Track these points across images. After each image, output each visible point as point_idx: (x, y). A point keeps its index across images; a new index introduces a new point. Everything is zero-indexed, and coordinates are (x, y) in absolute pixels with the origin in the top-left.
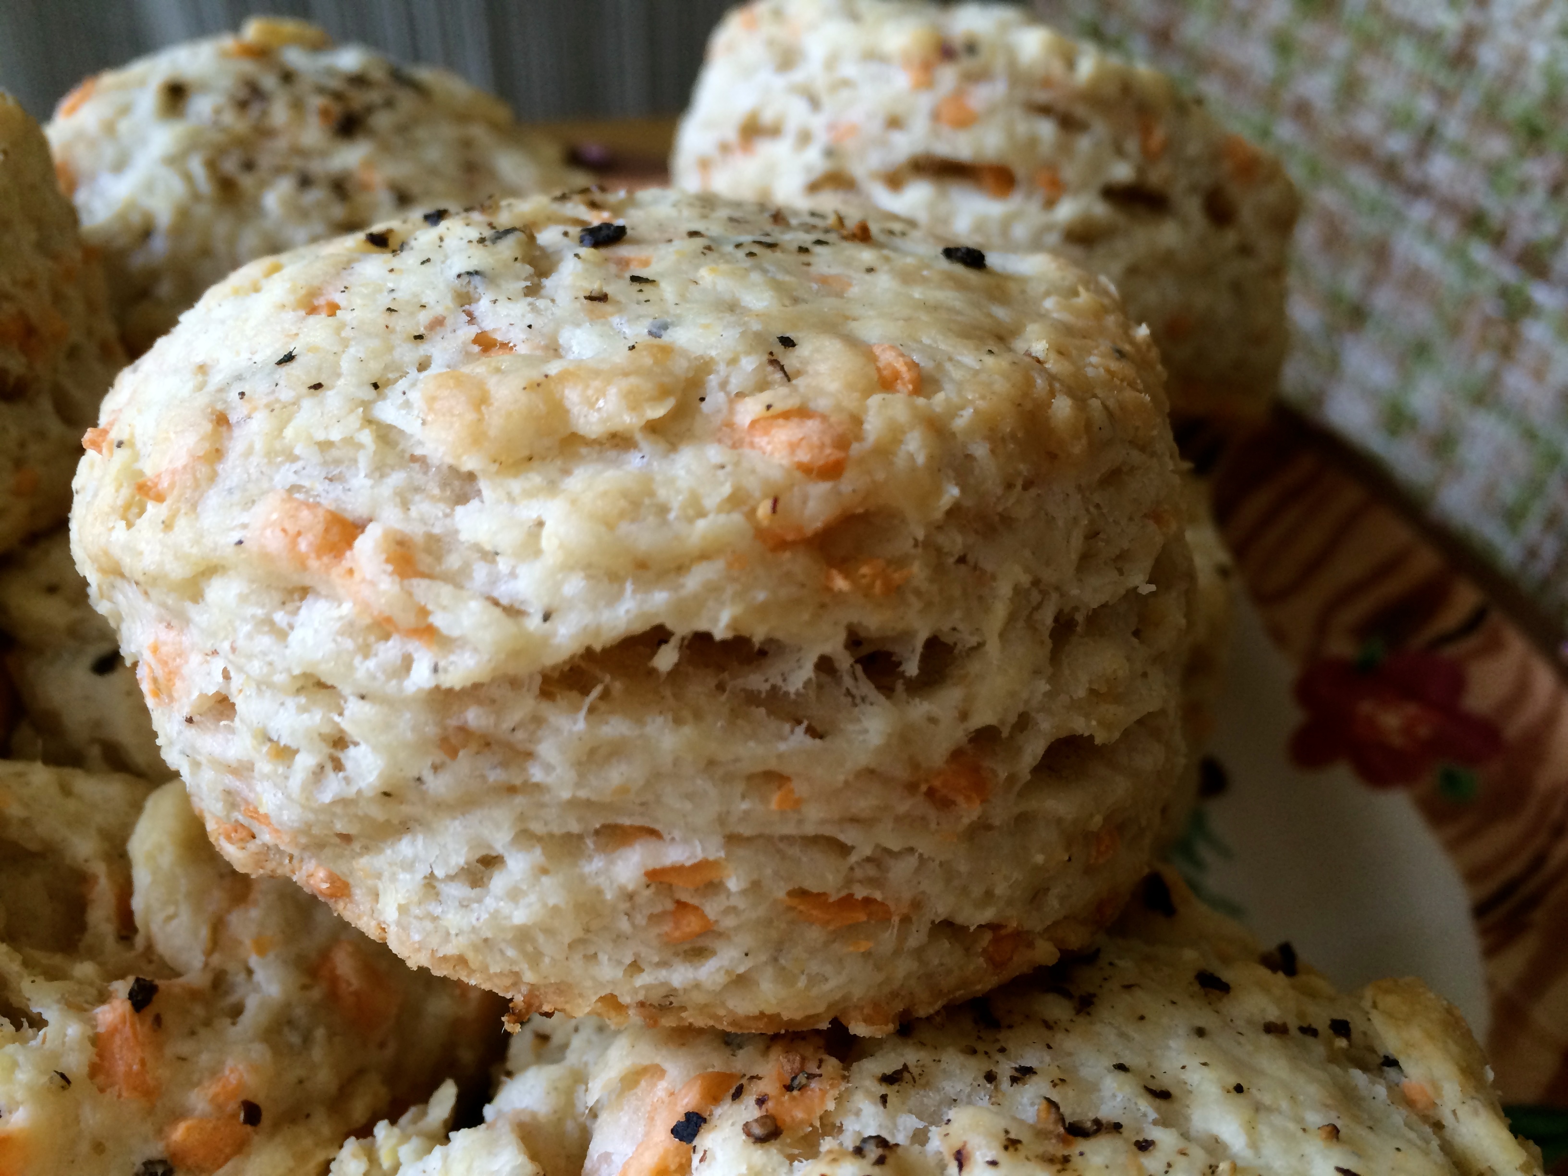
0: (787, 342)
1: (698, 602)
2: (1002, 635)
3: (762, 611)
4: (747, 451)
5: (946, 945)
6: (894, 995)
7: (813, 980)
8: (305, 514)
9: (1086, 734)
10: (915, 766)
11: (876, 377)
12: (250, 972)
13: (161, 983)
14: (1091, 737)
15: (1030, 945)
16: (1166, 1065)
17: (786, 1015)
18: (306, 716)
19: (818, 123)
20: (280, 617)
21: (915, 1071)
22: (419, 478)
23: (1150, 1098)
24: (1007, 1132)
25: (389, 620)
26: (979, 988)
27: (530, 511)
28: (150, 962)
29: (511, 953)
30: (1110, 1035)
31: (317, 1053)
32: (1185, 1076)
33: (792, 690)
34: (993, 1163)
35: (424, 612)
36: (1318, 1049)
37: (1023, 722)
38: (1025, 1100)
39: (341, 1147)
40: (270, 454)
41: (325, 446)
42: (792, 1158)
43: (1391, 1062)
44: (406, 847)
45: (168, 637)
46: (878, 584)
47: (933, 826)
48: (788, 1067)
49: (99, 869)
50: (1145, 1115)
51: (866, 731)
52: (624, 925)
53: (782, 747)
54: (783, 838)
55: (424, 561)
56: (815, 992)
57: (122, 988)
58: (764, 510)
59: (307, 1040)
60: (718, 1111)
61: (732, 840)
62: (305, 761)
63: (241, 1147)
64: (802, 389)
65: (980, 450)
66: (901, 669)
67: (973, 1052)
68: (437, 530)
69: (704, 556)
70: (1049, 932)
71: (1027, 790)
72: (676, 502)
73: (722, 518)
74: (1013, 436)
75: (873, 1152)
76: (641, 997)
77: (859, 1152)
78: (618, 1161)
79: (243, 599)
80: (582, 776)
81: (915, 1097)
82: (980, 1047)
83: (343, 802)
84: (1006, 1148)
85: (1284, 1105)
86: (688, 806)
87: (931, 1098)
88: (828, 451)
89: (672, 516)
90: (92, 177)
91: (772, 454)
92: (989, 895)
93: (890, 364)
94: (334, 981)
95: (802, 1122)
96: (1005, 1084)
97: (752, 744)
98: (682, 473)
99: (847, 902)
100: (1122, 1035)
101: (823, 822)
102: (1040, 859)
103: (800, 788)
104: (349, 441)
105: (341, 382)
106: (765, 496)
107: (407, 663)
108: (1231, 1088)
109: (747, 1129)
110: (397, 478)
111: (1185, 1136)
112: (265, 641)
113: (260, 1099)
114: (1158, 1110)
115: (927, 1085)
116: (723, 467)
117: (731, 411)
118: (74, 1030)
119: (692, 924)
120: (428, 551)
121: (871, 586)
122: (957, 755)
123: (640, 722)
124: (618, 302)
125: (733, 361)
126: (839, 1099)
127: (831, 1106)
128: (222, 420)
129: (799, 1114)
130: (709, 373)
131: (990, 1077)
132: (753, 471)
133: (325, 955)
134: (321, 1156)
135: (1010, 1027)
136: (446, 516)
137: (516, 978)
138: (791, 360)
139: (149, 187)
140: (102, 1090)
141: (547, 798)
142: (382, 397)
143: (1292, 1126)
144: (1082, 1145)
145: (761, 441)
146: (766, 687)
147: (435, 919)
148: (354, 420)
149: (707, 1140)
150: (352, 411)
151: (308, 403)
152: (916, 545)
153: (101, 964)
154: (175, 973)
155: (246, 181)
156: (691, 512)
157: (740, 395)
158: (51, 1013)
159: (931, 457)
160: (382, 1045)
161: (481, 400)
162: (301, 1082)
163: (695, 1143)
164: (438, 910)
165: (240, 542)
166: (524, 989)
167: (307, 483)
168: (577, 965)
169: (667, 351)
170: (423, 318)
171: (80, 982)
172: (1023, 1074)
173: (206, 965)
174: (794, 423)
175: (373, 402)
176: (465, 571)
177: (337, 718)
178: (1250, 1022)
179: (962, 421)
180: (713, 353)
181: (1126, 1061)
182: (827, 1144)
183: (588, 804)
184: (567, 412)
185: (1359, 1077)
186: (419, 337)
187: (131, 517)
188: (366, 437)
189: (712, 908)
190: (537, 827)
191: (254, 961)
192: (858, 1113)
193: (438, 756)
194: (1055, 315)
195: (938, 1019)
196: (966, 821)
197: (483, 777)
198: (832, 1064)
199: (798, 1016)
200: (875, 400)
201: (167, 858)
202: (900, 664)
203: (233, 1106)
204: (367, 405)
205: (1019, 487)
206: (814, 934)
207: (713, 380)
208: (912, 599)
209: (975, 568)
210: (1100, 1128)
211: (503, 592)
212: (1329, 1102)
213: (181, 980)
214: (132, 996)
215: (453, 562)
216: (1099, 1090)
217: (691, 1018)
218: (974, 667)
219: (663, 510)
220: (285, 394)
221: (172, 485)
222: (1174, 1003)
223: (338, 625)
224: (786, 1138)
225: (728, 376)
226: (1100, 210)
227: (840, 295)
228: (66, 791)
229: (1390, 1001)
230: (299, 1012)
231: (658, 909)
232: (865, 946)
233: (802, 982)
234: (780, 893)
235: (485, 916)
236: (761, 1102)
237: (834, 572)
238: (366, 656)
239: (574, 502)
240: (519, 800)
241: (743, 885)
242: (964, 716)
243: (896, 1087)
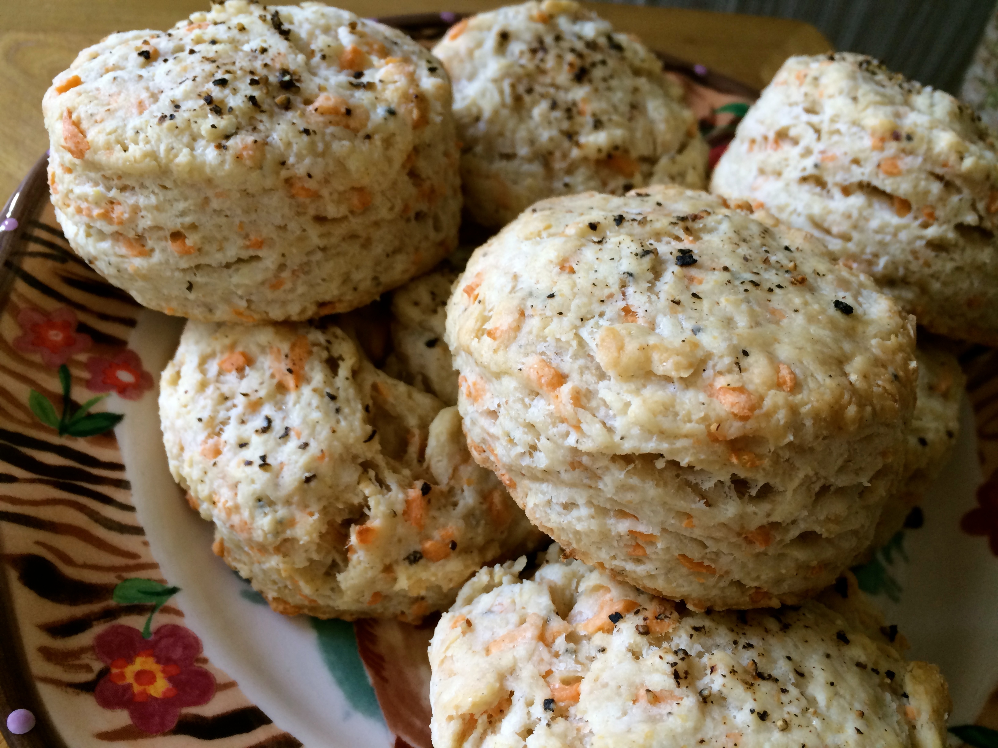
0: (746, 353)
1: (679, 451)
2: (795, 491)
3: (701, 461)
4: (714, 399)
5: (735, 589)
6: (709, 600)
7: (678, 586)
8: (546, 369)
9: (819, 533)
10: (742, 527)
11: (776, 380)
12: (463, 491)
13: (432, 486)
14: (821, 535)
15: (770, 598)
16: (807, 664)
17: (664, 593)
18: (525, 436)
19: (818, 147)
20: (527, 400)
21: (707, 630)
22: (589, 364)
23: (795, 673)
24: (733, 666)
25: (566, 419)
26: (743, 608)
27: (628, 397)
28: (427, 473)
29: (571, 536)
30: (790, 643)
31: (480, 530)
32: (813, 670)
33: (704, 488)
34: (724, 676)
35: (579, 422)
36: (876, 679)
37: (794, 522)
38: (746, 656)
39: (481, 568)
40: (538, 336)
41: (558, 340)
42: (651, 644)
43: (906, 696)
44: (544, 486)
45: (481, 383)
46: (749, 463)
47: (743, 549)
48: (658, 610)
49: (416, 432)
50: (790, 679)
51: (727, 510)
52: (615, 544)
53: (693, 506)
54: (683, 535)
55: (584, 401)
56: (678, 589)
57: (419, 484)
58: (714, 427)
59: (478, 523)
60: (628, 616)
61: (664, 530)
62: (520, 449)
63: (446, 556)
64: (745, 378)
65: (809, 423)
66: (749, 491)
67: (732, 630)
68: (591, 388)
69: (686, 436)
70: (779, 597)
71: (786, 546)
72: (682, 413)
73: (697, 426)
74: (825, 419)
75: (681, 655)
76: (613, 567)
77: (676, 653)
78: (584, 617)
79: (516, 389)
80: (617, 491)
81: (703, 639)
82: (736, 629)
83: (529, 467)
84: (731, 672)
85: (848, 697)
86: (652, 515)
87: (710, 642)
88: (746, 411)
89: (678, 418)
90: (459, 80)
91: (724, 404)
92: (758, 577)
93: (784, 376)
94: (492, 503)
95: (658, 632)
96: (740, 647)
97: (682, 502)
98: (687, 401)
99: (700, 564)
100: (796, 646)
101: (700, 536)
102: (784, 571)
103: (695, 521)
104: (568, 342)
105: (569, 314)
106: (716, 422)
107: (568, 434)
108: (829, 682)
109: (637, 627)
110: (581, 362)
111: (802, 694)
112: (519, 406)
113: (458, 541)
114: (796, 679)
115: (710, 636)
116: (704, 404)
117: (714, 380)
118: (401, 496)
119: (639, 552)
120: (585, 396)
121: (746, 463)
122: (761, 527)
123: (643, 481)
124: (684, 306)
125: (721, 357)
126: (674, 629)
127: (671, 630)
128: (522, 314)
129: (658, 629)
130: (710, 359)
131: (735, 643)
132: (714, 410)
133: (491, 492)
134: (473, 569)
135: (751, 626)
136: (595, 383)
137: (569, 544)
138: (744, 362)
139: (483, 93)
140: (406, 521)
141: (602, 494)
142: (583, 326)
143: (847, 706)
144: (760, 682)
145: (721, 397)
146: (695, 482)
147: (546, 512)
148: (571, 335)
149: (621, 625)
150: (571, 330)
151: (556, 320)
152: (770, 451)
153: (411, 470)
154: (436, 483)
155: (527, 99)
156: (686, 419)
157: (720, 373)
158: (394, 487)
159: (786, 423)
160: (502, 533)
161: (621, 348)
162: (472, 538)
163: (617, 624)
164: (549, 511)
165: (520, 370)
166: (571, 548)
167: (548, 353)
168: (593, 549)
169: (696, 345)
170: (607, 292)
171: (404, 476)
172: (749, 646)
173: (448, 484)
174: (736, 394)
175: (580, 327)
176: (598, 408)
177: (537, 441)
178: (851, 659)
179: (805, 410)
180: (715, 351)
181: (792, 656)
182: (665, 645)
183: (616, 501)
184: (651, 362)
185: (888, 696)
186: (603, 301)
187: (479, 335)
188: (574, 343)
189: (649, 550)
190: (595, 502)
191: (465, 487)
192: (680, 637)
193: (569, 468)
194: (874, 350)
195: (722, 614)
196: (757, 551)
197: (582, 481)
198: (676, 615)
199: (669, 595)
200: (772, 392)
201: (444, 438)
202: (750, 488)
203: (448, 541)
204: (576, 327)
205: (821, 439)
206: (684, 570)
207: (711, 363)
208: (761, 471)
209: (792, 464)
210: (770, 678)
211: (609, 423)
212: (867, 702)
213: (439, 487)
214: (423, 489)
215: (594, 404)
216: (776, 663)
217: (627, 579)
218: (779, 498)
219: (676, 414)
220: (548, 313)
221: (501, 336)
222: (823, 640)
223: (547, 412)
224: (650, 636)
225: (717, 363)
226: (951, 235)
227: (777, 323)
228: (410, 396)
229: (918, 672)
230: (477, 512)
231: (630, 543)
232: (702, 581)
233: (674, 585)
234: (676, 554)
235: (566, 522)
236: (645, 619)
237: (733, 455)
238: (554, 427)
239: (644, 401)
240: (592, 491)
241: (663, 547)
242: (769, 515)
243: (697, 633)
